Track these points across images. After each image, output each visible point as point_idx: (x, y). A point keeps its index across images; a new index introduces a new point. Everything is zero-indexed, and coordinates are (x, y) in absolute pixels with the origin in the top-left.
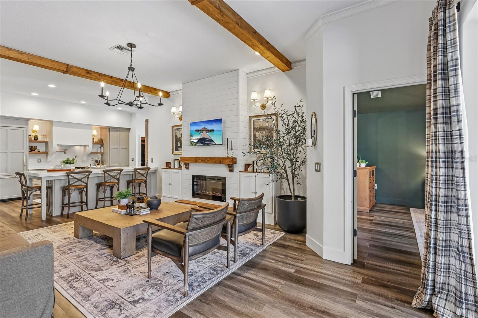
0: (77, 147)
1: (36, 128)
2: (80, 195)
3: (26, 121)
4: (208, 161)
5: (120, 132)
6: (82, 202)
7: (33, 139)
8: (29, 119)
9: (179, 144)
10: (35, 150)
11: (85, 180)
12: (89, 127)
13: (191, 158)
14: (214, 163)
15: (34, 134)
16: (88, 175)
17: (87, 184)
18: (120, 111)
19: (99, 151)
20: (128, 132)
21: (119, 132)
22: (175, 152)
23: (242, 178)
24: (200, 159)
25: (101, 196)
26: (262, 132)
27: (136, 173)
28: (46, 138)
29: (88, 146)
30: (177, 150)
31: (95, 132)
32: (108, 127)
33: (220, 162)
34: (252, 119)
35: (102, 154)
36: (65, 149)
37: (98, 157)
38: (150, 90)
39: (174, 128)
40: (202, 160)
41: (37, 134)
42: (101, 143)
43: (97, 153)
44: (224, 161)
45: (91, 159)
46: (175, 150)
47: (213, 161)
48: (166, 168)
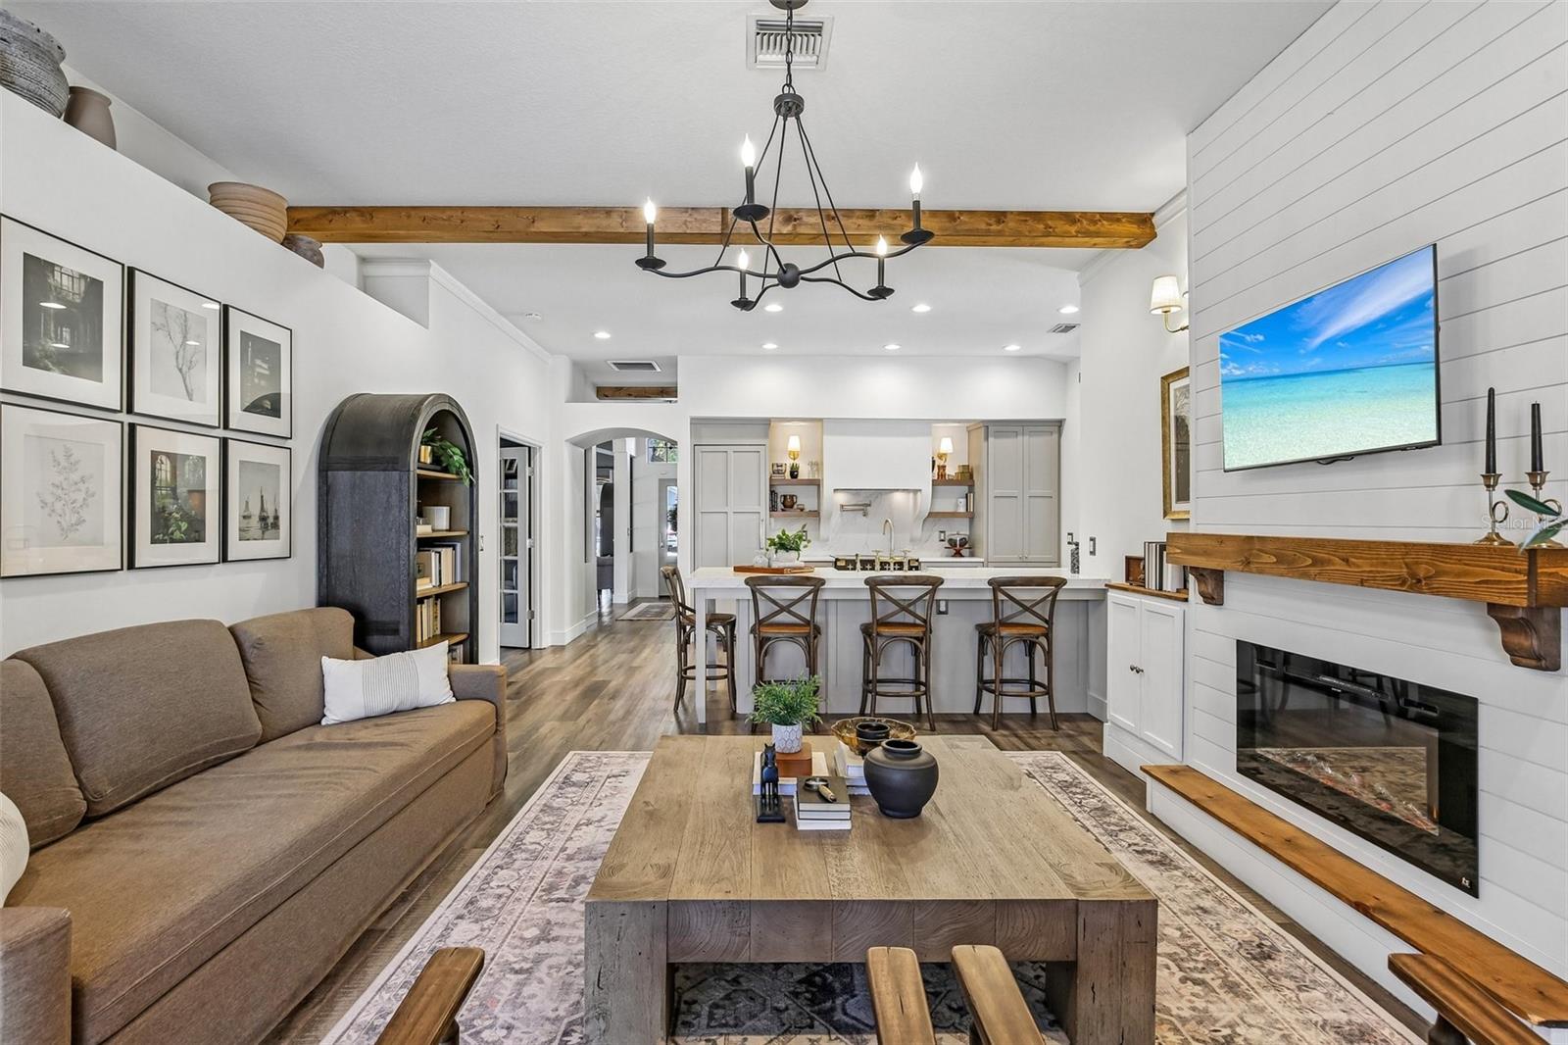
0: (898, 497)
1: (794, 444)
3: (765, 425)
5: (1026, 438)
7: (787, 475)
8: (766, 423)
10: (792, 507)
12: (923, 426)
15: (789, 462)
16: (814, 594)
17: (810, 622)
18: (1022, 361)
19: (962, 509)
20: (1056, 436)
21: (1020, 438)
22: (1176, 506)
27: (1001, 597)
28: (817, 471)
29: (920, 490)
31: (946, 446)
32: (983, 421)
33: (1413, 575)
35: (971, 517)
36: (865, 502)
37: (959, 530)
39: (1174, 386)
40: (1281, 560)
41: (796, 461)
42: (967, 477)
43: (954, 515)
44: (1445, 573)
45: (937, 533)
46: (1179, 499)
47: (1358, 566)
48: (1127, 585)
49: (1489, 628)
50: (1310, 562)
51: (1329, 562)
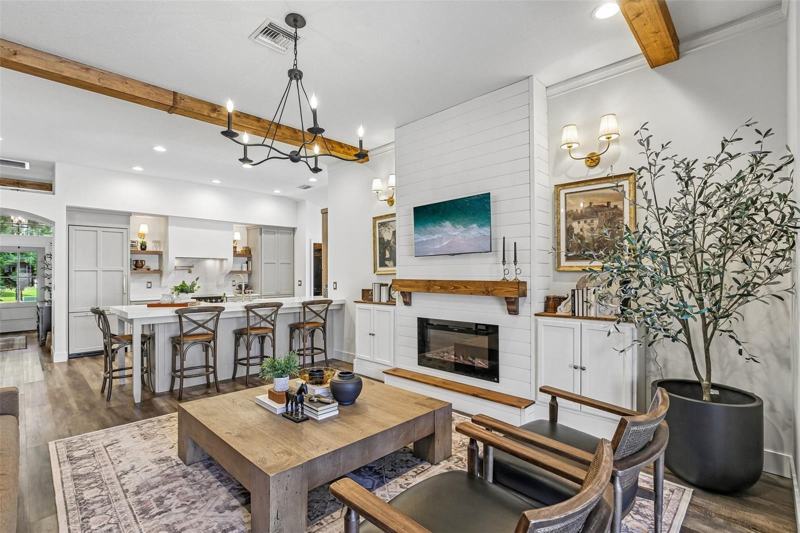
0: (210, 263)
1: (144, 229)
2: (204, 353)
3: (127, 216)
4: (455, 288)
5: (279, 235)
6: (207, 367)
7: (139, 249)
8: (129, 214)
9: (387, 253)
10: (142, 267)
11: (211, 325)
12: (228, 225)
13: (417, 281)
14: (471, 294)
15: (140, 240)
16: (218, 316)
17: (215, 332)
18: (279, 198)
19: (245, 269)
20: (292, 235)
21: (276, 235)
22: (379, 269)
23: (541, 329)
24: (438, 283)
25: (242, 354)
26: (589, 221)
27: (307, 310)
28: (160, 246)
29: (227, 259)
30: (383, 264)
31: (237, 236)
32: (258, 225)
33: (487, 291)
34: (563, 193)
35: (250, 274)
36: (190, 265)
37: (243, 279)
38: (333, 147)
39: (378, 222)
40: (442, 288)
41: (145, 240)
42: (247, 253)
43: (241, 272)
44: (496, 289)
45: (231, 282)
46: (380, 266)
47: (469, 289)
48: (363, 301)
49: (502, 305)
50: (453, 288)
51: (460, 288)
